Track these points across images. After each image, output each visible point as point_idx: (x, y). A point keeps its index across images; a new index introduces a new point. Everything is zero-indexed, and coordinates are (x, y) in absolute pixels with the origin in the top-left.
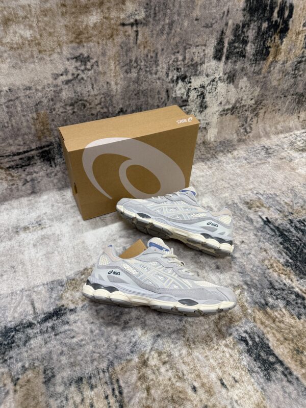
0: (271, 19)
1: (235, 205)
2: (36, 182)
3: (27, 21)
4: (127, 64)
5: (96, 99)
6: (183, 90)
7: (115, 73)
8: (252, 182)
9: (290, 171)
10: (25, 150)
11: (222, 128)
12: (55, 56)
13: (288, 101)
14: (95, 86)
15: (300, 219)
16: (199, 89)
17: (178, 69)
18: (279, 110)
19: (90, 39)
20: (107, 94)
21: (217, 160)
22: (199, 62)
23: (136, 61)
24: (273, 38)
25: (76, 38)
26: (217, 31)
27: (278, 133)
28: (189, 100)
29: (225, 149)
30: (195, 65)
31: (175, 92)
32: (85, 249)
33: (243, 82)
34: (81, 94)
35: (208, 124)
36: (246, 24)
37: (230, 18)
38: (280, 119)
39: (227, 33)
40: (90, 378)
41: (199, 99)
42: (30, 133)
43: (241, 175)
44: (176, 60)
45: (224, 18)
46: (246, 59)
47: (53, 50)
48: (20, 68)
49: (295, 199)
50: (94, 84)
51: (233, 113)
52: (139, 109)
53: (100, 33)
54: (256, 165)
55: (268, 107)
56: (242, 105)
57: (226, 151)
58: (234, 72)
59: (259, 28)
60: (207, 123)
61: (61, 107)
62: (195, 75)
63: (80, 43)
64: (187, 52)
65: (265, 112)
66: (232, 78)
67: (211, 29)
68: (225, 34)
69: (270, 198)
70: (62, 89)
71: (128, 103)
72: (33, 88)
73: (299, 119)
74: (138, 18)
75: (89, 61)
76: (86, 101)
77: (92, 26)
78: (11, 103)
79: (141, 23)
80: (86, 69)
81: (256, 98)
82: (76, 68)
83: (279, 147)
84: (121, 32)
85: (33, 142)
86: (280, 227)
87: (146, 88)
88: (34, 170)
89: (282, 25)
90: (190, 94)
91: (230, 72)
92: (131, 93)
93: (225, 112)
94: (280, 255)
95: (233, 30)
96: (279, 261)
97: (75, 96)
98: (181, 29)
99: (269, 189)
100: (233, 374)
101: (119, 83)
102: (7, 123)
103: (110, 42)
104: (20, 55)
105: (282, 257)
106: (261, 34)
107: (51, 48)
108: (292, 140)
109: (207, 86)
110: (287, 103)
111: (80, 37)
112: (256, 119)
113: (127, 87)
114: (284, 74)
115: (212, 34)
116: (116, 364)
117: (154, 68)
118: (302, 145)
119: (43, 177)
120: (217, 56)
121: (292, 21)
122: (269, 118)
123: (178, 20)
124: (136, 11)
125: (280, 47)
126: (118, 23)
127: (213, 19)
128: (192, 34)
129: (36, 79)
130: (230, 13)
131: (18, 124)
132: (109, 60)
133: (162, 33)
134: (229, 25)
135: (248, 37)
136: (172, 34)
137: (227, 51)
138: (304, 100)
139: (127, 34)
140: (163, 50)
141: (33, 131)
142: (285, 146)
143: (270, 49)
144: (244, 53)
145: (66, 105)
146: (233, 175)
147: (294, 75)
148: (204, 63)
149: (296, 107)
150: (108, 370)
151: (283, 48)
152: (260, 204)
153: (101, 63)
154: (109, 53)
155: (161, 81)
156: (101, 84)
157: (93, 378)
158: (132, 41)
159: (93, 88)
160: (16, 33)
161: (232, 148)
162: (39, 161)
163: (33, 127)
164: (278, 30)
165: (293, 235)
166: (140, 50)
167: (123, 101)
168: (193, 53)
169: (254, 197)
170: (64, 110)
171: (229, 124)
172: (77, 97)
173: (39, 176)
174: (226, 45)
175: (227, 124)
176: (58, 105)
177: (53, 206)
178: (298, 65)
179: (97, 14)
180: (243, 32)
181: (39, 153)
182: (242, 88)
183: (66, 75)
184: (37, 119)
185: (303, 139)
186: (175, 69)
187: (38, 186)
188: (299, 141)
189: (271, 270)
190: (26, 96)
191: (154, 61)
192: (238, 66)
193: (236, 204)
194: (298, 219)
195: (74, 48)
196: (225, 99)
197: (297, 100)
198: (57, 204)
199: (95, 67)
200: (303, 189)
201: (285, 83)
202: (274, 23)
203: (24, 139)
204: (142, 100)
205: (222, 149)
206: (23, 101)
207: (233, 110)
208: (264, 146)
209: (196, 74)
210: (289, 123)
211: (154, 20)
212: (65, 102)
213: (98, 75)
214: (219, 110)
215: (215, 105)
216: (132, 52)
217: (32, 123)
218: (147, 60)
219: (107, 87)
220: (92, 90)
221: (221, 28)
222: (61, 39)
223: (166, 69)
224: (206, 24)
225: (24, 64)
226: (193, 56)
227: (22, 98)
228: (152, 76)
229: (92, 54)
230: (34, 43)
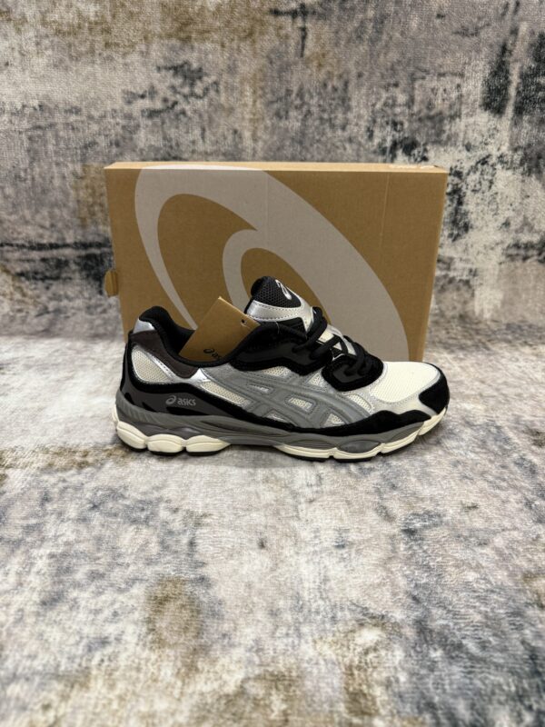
4: (280, 99)
7: (254, 115)
10: (53, 241)
11: (517, 293)
12: (134, 58)
14: (208, 133)
16: (449, 179)
17: (395, 124)
19: (206, 35)
22: (447, 113)
23: (300, 95)
25: (180, 29)
26: (491, 46)
29: (517, 339)
30: (437, 119)
35: (473, 273)
37: (522, 20)
39: (515, 53)
42: (65, 205)
44: (390, 101)
45: (508, 17)
47: (133, 46)
48: (66, 69)
50: (207, 129)
53: (226, 26)
57: (519, 342)
60: (471, 271)
62: (438, 142)
63: (186, 40)
64: (416, 86)
66: (534, 162)
67: (475, 39)
68: (511, 54)
70: (138, 126)
72: (84, 110)
75: (200, 78)
77: (212, 9)
78: (39, 132)
79: (314, 13)
80: (193, 94)
82: (173, 88)
84: (271, 29)
85: (70, 228)
88: (66, 294)
91: (529, 145)
93: (522, 252)
95: (531, 45)
97: (165, 146)
98: (402, 33)
101: (260, 138)
102: (25, 171)
103: (246, 47)
104: (70, 46)
107: (129, 40)
109: (468, 174)
111: (188, 29)
113: (278, 149)
115: (478, 51)
117: (340, 116)
119: (79, 309)
120: (494, 102)
123: (396, 13)
126: (266, 8)
127: (479, 19)
128: (430, 47)
129: (92, 95)
130: (522, 6)
131: (44, 179)
132: (242, 83)
133: (359, 37)
134: (520, 34)
136: (384, 43)
137: (519, 93)
139: (283, 32)
140: (360, 75)
141: (72, 202)
146: (519, 379)
148: (457, 115)
153: (226, 88)
154: (243, 70)
155: (355, 146)
156: (221, 130)
158: (292, 50)
159: (203, 138)
160: (71, 6)
161: (539, 341)
162: (77, 275)
163: (72, 192)
166: (309, 71)
168: (433, 90)
171: (535, 288)
172: (168, 149)
173: (73, 308)
174: (515, 79)
175: (531, 285)
181: (79, 257)
183: (152, 98)
184: (82, 178)
186: (387, 123)
187: (62, 324)
190: (68, 124)
191: (339, 98)
193: (499, 427)
195: (172, 49)
196: (519, 215)
199: (212, 93)
203: (52, 216)
206: (61, 133)
209: (439, 140)
211: (343, 9)
212: (142, 153)
213: (216, 111)
214: (502, 242)
215: (490, 226)
216: (292, 73)
217: (73, 183)
218: (324, 95)
219: (234, 140)
220: (201, 142)
221: (501, 40)
222: (151, 27)
223: (368, 121)
224: (463, 27)
225: (74, 62)
226: (432, 96)
227: (60, 127)
228: (334, 132)
229: (207, 65)
230: (99, 28)
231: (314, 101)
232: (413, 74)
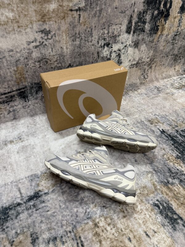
0: (159, 9)
1: (143, 123)
2: (16, 112)
3: (10, 6)
4: (73, 36)
5: (54, 58)
6: (108, 53)
7: (66, 41)
8: (151, 108)
9: (173, 101)
10: (9, 91)
11: (131, 76)
12: (28, 30)
13: (169, 59)
14: (53, 50)
15: (182, 129)
16: (117, 52)
17: (104, 39)
18: (164, 64)
19: (50, 19)
20: (61, 54)
21: (129, 96)
22: (117, 35)
23: (79, 34)
24: (160, 20)
25: (42, 18)
26: (128, 16)
27: (164, 79)
28: (111, 58)
29: (133, 89)
30: (115, 37)
31: (103, 53)
32: (51, 153)
33: (143, 47)
34: (45, 55)
36: (145, 11)
37: (136, 8)
38: (164, 70)
39: (134, 17)
40: (62, 237)
41: (117, 58)
42: (12, 80)
43: (144, 104)
44: (103, 33)
45: (132, 7)
46: (145, 33)
47: (27, 26)
48: (6, 37)
49: (178, 117)
50: (53, 48)
51: (137, 66)
52: (81, 64)
53: (56, 16)
54: (153, 98)
55: (158, 63)
56: (142, 61)
57: (133, 90)
58: (138, 41)
59: (153, 14)
61: (32, 63)
62: (115, 43)
63: (44, 21)
64: (110, 28)
65: (156, 66)
66: (136, 45)
67: (124, 14)
68: (133, 18)
69: (163, 117)
70: (33, 52)
71: (74, 60)
72: (14, 50)
73: (175, 70)
74: (81, 6)
76: (48, 59)
77: (52, 11)
79: (82, 10)
80: (48, 38)
81: (151, 57)
82: (42, 37)
83: (165, 87)
84: (70, 15)
85: (14, 86)
86: (171, 135)
87: (85, 51)
88: (15, 104)
89: (166, 12)
90: (111, 55)
91: (136, 41)
92: (76, 54)
93: (133, 66)
94: (173, 151)
95: (138, 15)
96: (173, 155)
97: (41, 56)
98: (106, 14)
99: (162, 112)
100: (153, 228)
101: (68, 48)
103: (63, 21)
104: (5, 29)
105: (174, 153)
106: (154, 17)
107: (26, 24)
108: (172, 82)
109: (122, 50)
110: (168, 60)
111: (44, 18)
112: (151, 70)
113: (74, 50)
114: (167, 42)
115: (125, 17)
116: (78, 227)
117: (90, 39)
118: (178, 85)
119: (20, 108)
120: (128, 31)
121: (172, 10)
122: (158, 69)
123: (105, 8)
124: (79, 1)
125: (165, 26)
126: (68, 9)
127: (126, 8)
128: (113, 17)
129: (16, 44)
130: (136, 4)
131: (4, 74)
132: (62, 33)
133: (95, 16)
134: (135, 12)
135: (146, 19)
136: (101, 17)
137: (134, 28)
138: (178, 58)
139: (74, 16)
140: (95, 27)
141: (14, 79)
142: (169, 86)
143: (159, 27)
144: (144, 29)
145: (35, 62)
146: (139, 104)
147: (172, 43)
148: (120, 35)
149: (174, 63)
150: (73, 231)
151: (166, 27)
152: (158, 121)
153: (58, 35)
154: (63, 29)
155: (94, 46)
156: (57, 48)
157: (63, 237)
158: (76, 21)
159: (52, 51)
160: (3, 14)
161: (137, 88)
162: (18, 98)
163: (14, 76)
164: (164, 16)
165: (179, 140)
166: (81, 27)
167: (71, 59)
168: (114, 29)
169: (153, 117)
170: (34, 65)
172: (42, 57)
173: (18, 108)
174: (133, 24)
175: (134, 73)
176: (30, 62)
177: (28, 126)
178: (175, 37)
179: (55, 3)
180: (143, 16)
181: (18, 93)
182: (142, 51)
183: (36, 42)
184: (17, 71)
185: (178, 82)
186: (102, 39)
187: (17, 114)
188: (176, 83)
189: (168, 161)
190: (10, 56)
191: (90, 34)
192: (140, 37)
193: (143, 121)
194: (181, 129)
195: (40, 25)
196: (133, 58)
197: (174, 58)
198: (30, 126)
199: (54, 37)
200: (181, 111)
201: (167, 48)
202: (161, 11)
203: (8, 84)
204: (83, 58)
205: (131, 89)
206: (8, 59)
207: (137, 65)
208: (156, 87)
209: (115, 42)
210: (169, 73)
211: (90, 8)
212: (34, 60)
213: (55, 42)
214: (129, 65)
215: (126, 61)
216: (77, 28)
217: (14, 73)
218: (85, 33)
219: (61, 50)
220: (52, 52)
221: (131, 14)
222: (32, 19)
223: (98, 39)
224: (122, 11)
225: (8, 35)
226: (114, 31)
227: (7, 57)
228: (89, 43)
229: (52, 29)
230: (15, 21)
231: (83, 35)
232: (109, 25)
